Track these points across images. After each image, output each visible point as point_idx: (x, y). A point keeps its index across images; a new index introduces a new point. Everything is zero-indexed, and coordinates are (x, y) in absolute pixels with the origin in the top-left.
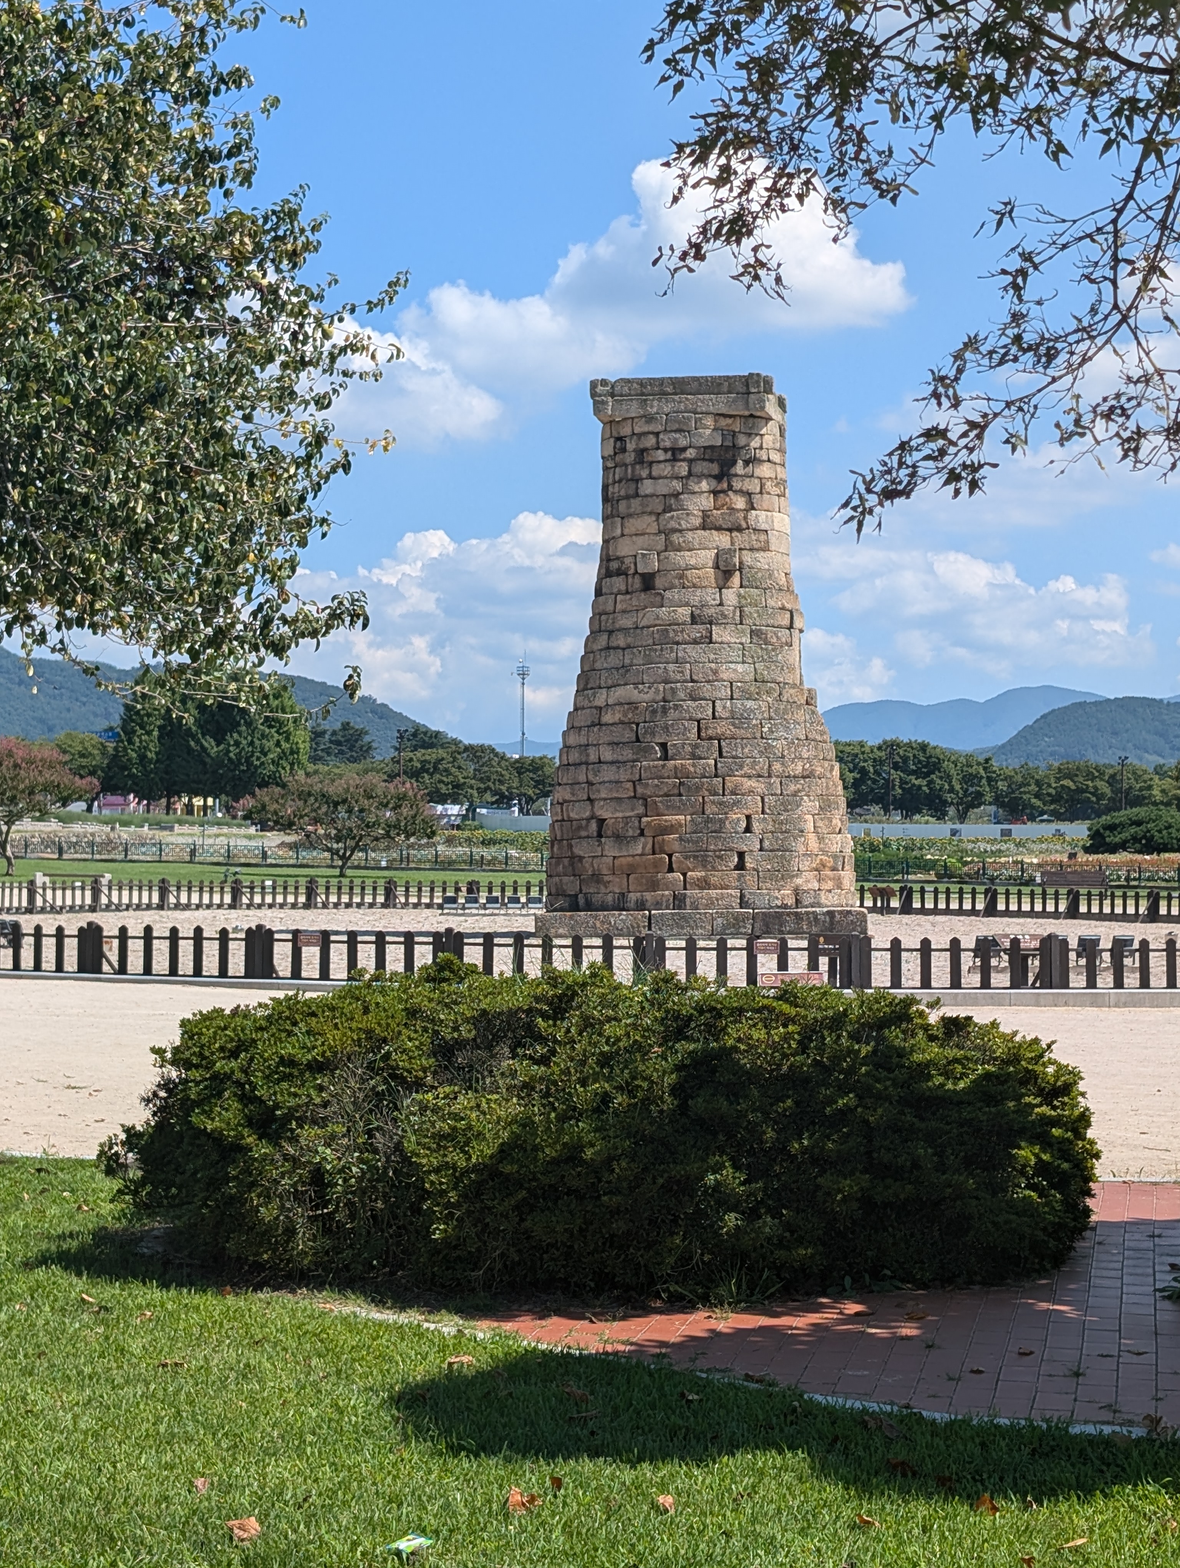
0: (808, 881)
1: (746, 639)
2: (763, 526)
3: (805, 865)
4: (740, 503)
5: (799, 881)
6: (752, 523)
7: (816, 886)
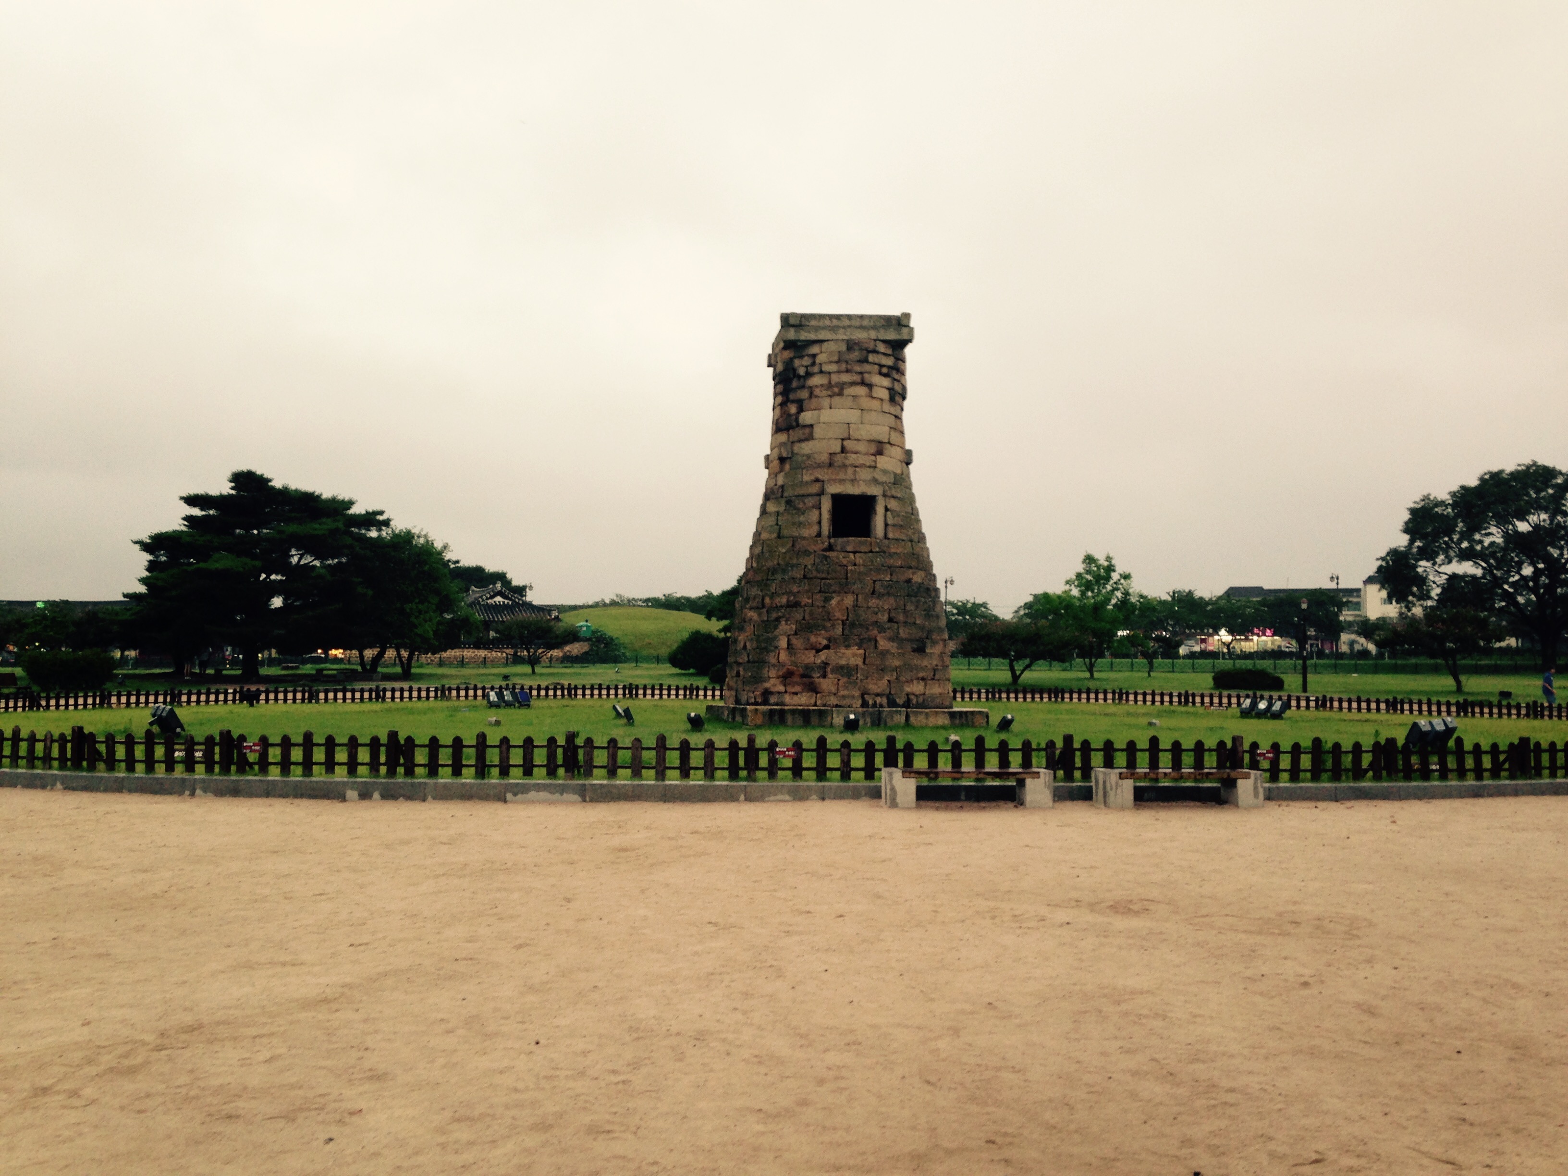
0: (775, 685)
1: (782, 509)
2: (809, 422)
3: (773, 673)
4: (793, 409)
5: (767, 685)
6: (801, 421)
7: (781, 688)
